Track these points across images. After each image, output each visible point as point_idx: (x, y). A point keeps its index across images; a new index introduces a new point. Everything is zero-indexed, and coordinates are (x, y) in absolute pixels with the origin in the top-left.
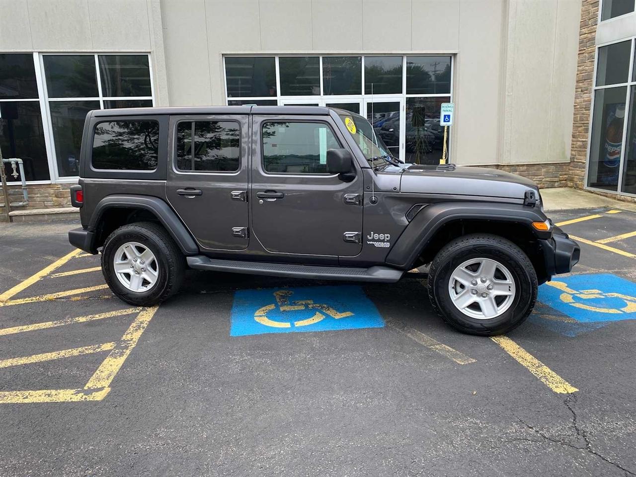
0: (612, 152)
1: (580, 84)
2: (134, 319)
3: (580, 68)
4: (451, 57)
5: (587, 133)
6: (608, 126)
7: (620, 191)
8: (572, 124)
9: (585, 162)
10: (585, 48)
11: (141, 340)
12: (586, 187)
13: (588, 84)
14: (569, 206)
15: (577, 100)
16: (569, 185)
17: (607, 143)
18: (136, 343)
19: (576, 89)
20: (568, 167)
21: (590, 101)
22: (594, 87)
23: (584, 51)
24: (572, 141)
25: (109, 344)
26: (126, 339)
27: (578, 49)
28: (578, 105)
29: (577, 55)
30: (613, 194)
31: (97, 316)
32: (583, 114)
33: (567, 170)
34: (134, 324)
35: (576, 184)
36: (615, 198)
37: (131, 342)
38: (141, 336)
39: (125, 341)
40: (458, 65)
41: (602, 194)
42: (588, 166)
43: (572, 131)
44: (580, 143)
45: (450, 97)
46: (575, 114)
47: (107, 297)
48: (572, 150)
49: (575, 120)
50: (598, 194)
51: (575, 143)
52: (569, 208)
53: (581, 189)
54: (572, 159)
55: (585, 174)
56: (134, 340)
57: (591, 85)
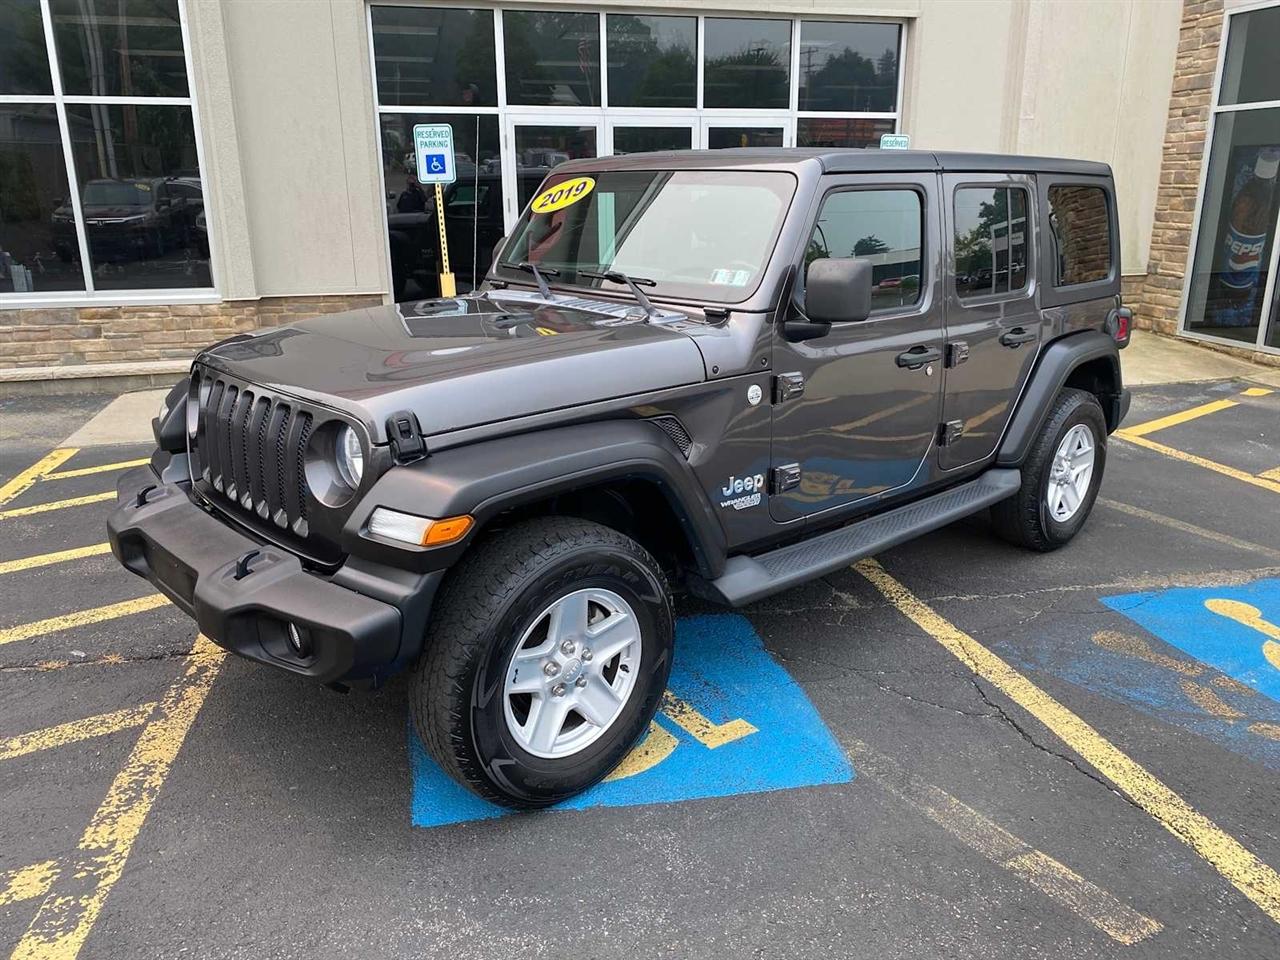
0: (1240, 254)
1: (1182, 99)
2: (125, 757)
3: (1184, 62)
4: (901, 26)
5: (1192, 210)
6: (1235, 195)
7: (1262, 345)
8: (1157, 189)
9: (1182, 274)
10: (1198, 16)
11: (139, 846)
12: (1180, 331)
13: (1200, 99)
14: (1158, 377)
15: (1172, 135)
16: (1142, 326)
17: (1232, 234)
18: (123, 862)
19: (1171, 109)
20: (1141, 285)
21: (1202, 138)
22: (1214, 108)
23: (1194, 23)
24: (1155, 228)
25: (37, 867)
26: (94, 846)
27: (1181, 18)
28: (1173, 147)
29: (1178, 33)
30: (1244, 350)
31: (16, 743)
32: (1185, 167)
33: (1139, 292)
34: (123, 779)
35: (1158, 324)
36: (1249, 359)
37: (108, 858)
38: (141, 828)
39: (89, 854)
40: (917, 44)
41: (1218, 347)
42: (1189, 285)
43: (1155, 205)
44: (1175, 234)
45: (895, 120)
46: (1164, 167)
47: (56, 665)
48: (1152, 248)
49: (1164, 181)
50: (1210, 348)
51: (1161, 232)
52: (1157, 382)
53: (1169, 335)
54: (1152, 270)
55: (1180, 302)
56: (119, 848)
57: (1208, 101)
